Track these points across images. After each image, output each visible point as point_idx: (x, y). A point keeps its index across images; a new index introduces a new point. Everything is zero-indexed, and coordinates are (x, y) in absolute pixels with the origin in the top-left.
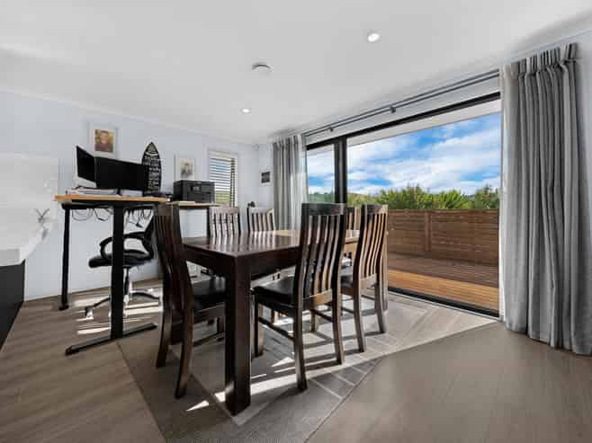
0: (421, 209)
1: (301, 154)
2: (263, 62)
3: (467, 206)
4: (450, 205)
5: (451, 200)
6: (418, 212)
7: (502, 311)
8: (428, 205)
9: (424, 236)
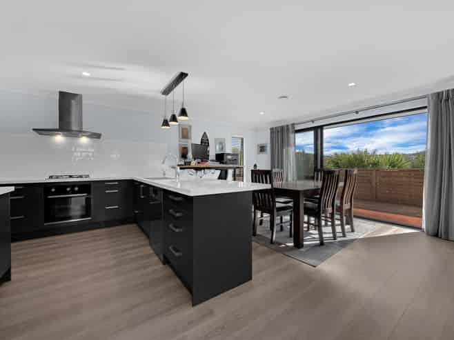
0: (369, 168)
1: (291, 136)
2: (284, 95)
3: (408, 166)
4: (393, 165)
5: (393, 162)
6: (367, 170)
7: (424, 226)
8: (374, 164)
9: (372, 187)
